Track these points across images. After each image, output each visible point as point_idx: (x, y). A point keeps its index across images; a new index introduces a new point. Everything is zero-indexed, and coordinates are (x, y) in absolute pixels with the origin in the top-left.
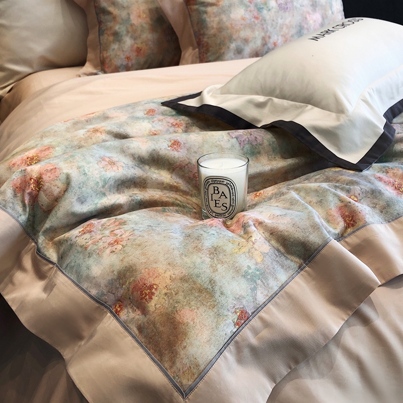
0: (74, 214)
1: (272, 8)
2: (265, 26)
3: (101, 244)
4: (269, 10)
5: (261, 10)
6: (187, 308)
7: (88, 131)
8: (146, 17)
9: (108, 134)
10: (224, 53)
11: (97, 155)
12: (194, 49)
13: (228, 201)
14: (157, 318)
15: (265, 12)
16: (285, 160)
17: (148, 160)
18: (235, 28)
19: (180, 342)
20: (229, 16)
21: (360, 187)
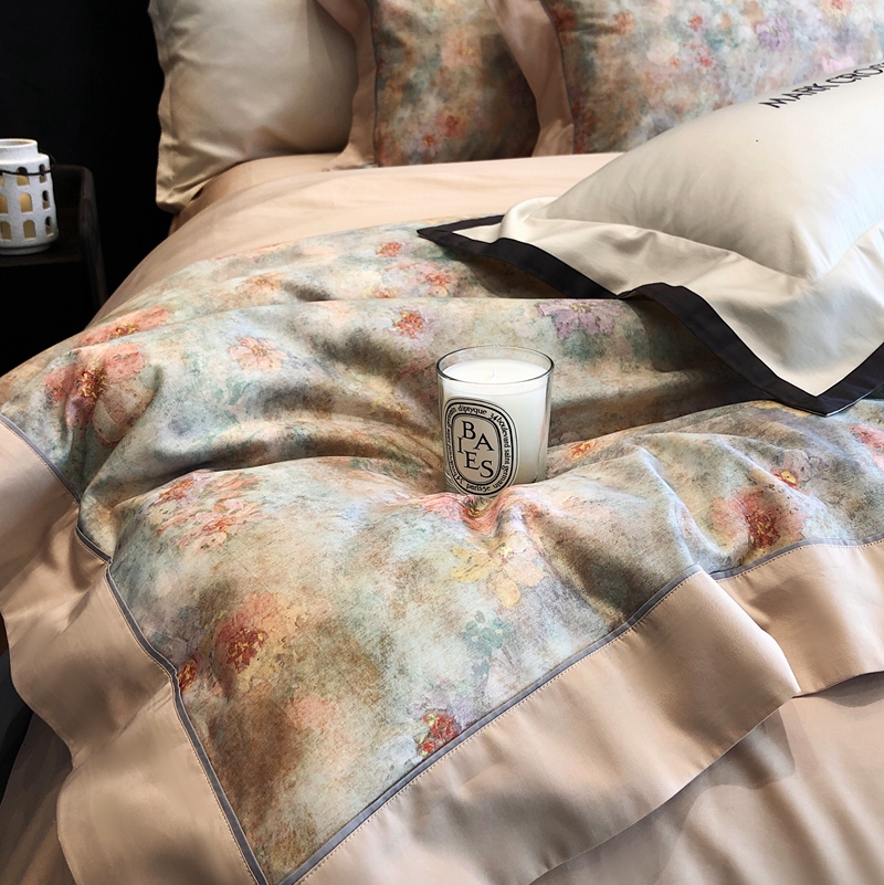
0: (159, 456)
1: (744, 41)
2: (722, 81)
3: (191, 526)
4: (736, 45)
5: (717, 45)
6: (316, 694)
7: (247, 282)
8: (473, 55)
9: (285, 289)
10: (625, 135)
11: (233, 333)
12: (565, 125)
13: (494, 456)
14: (248, 710)
15: (725, 49)
16: (658, 374)
17: (344, 351)
18: (656, 81)
19: (283, 772)
20: (644, 57)
21: (808, 453)
